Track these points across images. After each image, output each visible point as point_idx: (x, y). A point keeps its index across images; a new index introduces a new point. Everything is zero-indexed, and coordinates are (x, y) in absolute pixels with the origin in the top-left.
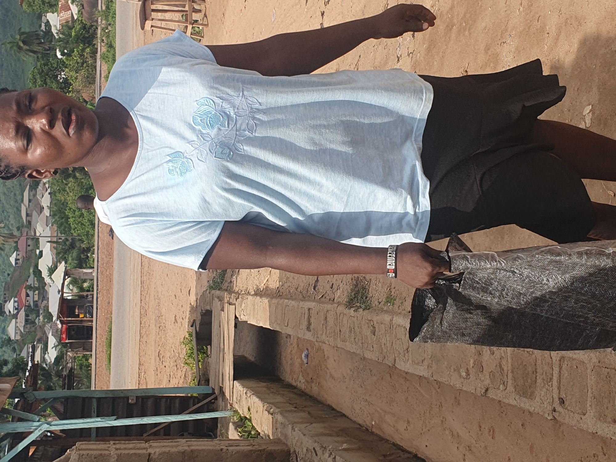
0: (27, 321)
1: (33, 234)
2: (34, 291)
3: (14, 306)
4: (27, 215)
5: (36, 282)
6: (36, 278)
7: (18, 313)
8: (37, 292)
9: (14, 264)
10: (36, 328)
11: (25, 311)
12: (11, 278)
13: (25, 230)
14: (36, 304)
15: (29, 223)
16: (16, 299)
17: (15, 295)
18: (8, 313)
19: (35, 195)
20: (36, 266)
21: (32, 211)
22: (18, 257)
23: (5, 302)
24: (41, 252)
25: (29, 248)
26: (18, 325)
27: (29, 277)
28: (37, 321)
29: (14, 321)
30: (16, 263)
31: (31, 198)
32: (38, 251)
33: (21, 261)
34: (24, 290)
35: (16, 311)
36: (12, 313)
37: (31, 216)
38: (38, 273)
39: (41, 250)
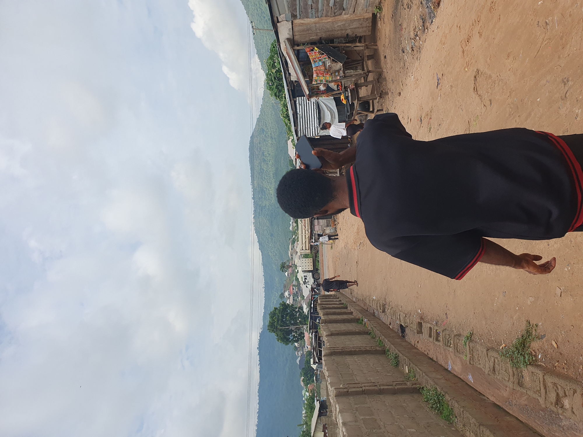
0: (293, 300)
1: (294, 263)
2: (296, 287)
3: (288, 294)
4: (291, 255)
5: (296, 283)
6: (296, 282)
7: (290, 296)
8: (297, 287)
9: (287, 276)
10: (297, 303)
11: (293, 296)
12: (286, 282)
13: (290, 261)
14: (297, 293)
15: (292, 258)
16: (289, 291)
17: (288, 289)
18: (286, 297)
19: (294, 247)
20: (297, 276)
21: (293, 253)
22: (289, 273)
23: (285, 292)
24: (298, 271)
25: (293, 269)
26: (290, 302)
27: (293, 281)
28: (298, 300)
29: (288, 300)
30: (288, 276)
31: (292, 248)
32: (296, 270)
33: (290, 274)
34: (292, 287)
35: (289, 296)
36: (287, 297)
37: (293, 255)
38: (297, 279)
39: (298, 270)
